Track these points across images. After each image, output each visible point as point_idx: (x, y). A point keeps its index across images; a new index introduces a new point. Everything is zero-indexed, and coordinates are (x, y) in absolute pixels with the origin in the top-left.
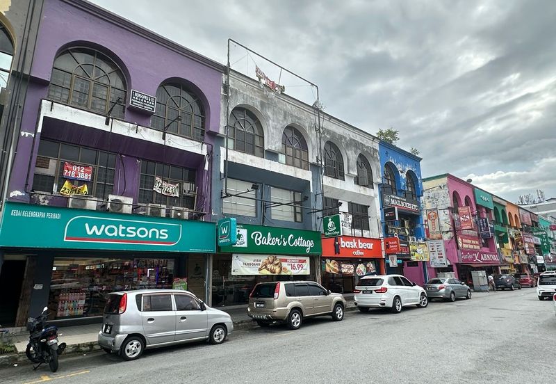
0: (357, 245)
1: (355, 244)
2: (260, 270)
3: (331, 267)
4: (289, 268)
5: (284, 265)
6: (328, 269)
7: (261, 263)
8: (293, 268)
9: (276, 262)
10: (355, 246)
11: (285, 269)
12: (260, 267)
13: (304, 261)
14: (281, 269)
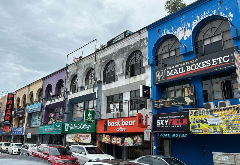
0: (120, 123)
1: (118, 122)
2: (72, 140)
3: (105, 139)
4: (82, 139)
5: (81, 138)
6: (103, 140)
7: (73, 137)
8: (84, 139)
9: (78, 137)
10: (119, 124)
11: (80, 140)
12: (72, 138)
13: (89, 136)
14: (79, 140)
